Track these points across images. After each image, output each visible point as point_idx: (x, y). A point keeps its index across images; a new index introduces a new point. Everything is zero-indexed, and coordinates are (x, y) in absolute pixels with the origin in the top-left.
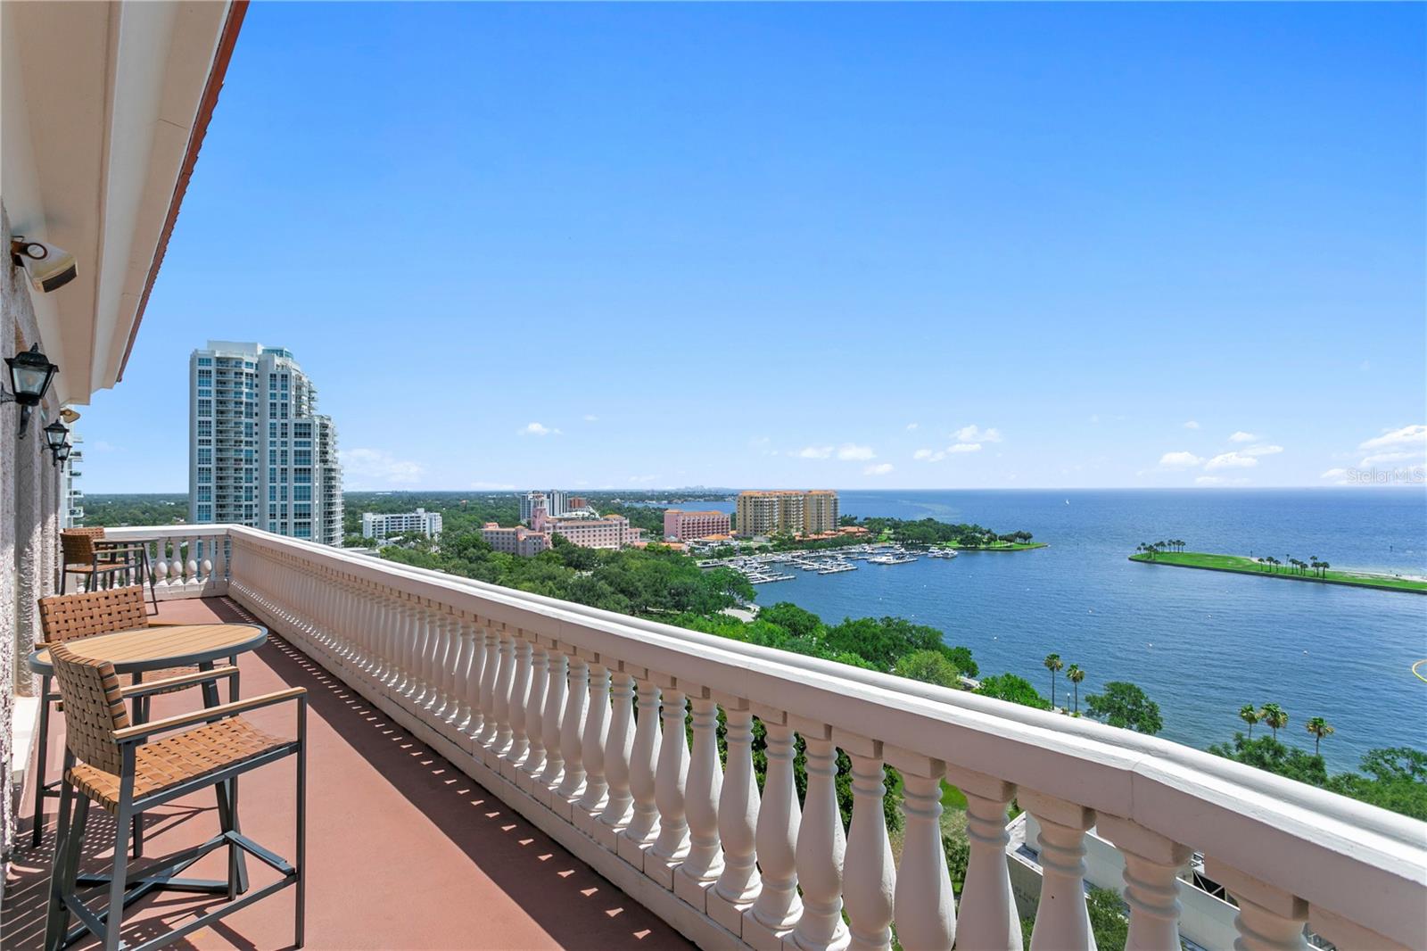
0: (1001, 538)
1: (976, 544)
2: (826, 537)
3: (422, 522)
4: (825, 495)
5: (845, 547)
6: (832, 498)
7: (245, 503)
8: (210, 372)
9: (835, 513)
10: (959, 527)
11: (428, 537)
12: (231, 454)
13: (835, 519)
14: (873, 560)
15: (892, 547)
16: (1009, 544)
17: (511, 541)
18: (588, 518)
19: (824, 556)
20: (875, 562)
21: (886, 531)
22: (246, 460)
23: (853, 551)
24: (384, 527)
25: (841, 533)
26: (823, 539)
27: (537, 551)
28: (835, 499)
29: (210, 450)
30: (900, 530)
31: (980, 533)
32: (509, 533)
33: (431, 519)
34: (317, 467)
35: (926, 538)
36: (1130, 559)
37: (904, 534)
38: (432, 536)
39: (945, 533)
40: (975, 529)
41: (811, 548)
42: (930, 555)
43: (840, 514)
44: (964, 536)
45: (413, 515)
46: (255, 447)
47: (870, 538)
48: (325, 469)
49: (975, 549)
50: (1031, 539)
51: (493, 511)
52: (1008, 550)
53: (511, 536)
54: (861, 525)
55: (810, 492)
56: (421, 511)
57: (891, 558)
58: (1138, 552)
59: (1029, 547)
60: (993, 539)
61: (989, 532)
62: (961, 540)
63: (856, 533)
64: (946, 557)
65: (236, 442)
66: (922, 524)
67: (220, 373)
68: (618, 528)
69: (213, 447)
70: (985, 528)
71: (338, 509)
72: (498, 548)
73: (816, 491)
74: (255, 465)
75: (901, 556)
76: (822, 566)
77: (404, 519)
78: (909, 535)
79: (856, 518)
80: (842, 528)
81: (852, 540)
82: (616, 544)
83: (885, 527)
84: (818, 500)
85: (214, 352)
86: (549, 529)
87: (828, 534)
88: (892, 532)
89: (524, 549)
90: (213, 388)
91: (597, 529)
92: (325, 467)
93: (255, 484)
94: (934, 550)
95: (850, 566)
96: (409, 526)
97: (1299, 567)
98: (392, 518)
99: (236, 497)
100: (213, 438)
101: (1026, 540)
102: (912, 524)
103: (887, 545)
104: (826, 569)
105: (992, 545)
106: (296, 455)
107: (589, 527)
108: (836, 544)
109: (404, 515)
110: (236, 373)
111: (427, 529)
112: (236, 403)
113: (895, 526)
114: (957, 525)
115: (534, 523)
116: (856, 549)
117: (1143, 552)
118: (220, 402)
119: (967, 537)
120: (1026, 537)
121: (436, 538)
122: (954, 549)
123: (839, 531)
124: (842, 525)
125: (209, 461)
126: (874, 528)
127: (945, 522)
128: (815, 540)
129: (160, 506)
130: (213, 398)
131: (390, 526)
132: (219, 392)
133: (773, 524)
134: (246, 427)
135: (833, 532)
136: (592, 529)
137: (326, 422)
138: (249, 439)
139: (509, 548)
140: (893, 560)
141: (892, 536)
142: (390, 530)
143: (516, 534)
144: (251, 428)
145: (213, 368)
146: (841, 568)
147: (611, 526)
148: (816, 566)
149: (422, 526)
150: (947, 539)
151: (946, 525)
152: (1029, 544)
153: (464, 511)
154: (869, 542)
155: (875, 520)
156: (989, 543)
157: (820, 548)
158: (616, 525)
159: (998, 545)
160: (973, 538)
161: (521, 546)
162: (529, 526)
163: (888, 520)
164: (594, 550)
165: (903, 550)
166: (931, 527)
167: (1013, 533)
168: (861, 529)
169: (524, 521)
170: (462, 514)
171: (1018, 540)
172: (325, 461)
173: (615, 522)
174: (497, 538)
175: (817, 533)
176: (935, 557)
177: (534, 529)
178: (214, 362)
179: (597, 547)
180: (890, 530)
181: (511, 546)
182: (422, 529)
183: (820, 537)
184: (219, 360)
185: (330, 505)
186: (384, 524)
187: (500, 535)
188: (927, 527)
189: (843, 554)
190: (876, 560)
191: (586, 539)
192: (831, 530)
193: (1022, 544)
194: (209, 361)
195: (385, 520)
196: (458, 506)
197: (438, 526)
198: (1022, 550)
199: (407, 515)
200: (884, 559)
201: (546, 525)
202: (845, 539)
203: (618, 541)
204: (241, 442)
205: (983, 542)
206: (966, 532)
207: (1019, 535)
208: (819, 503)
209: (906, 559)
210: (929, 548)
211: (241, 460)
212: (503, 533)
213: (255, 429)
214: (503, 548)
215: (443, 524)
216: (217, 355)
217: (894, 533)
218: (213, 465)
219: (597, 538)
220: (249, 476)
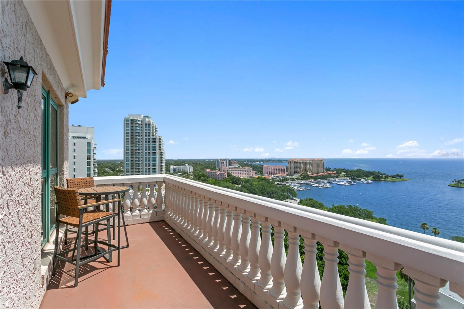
0: (390, 177)
1: (380, 178)
2: (320, 175)
3: (187, 168)
4: (320, 160)
5: (328, 179)
6: (322, 161)
7: (138, 162)
8: (129, 123)
9: (323, 167)
10: (372, 172)
11: (189, 173)
12: (135, 148)
13: (323, 169)
14: (339, 183)
15: (346, 179)
16: (394, 179)
17: (214, 175)
18: (237, 168)
19: (320, 182)
20: (339, 184)
21: (343, 173)
22: (139, 150)
23: (331, 180)
24: (176, 170)
25: (326, 174)
26: (319, 176)
27: (222, 178)
28: (323, 162)
29: (129, 147)
30: (348, 173)
31: (381, 174)
32: (213, 172)
33: (190, 168)
34: (158, 151)
35: (359, 176)
36: (448, 186)
37: (350, 174)
38: (190, 173)
39: (367, 175)
40: (379, 173)
41: (315, 179)
42: (361, 182)
43: (325, 167)
44: (375, 176)
45: (184, 166)
46: (141, 146)
47: (337, 176)
48: (160, 152)
49: (379, 180)
50: (403, 177)
51: (208, 165)
52: (393, 181)
53: (214, 173)
54: (333, 171)
55: (314, 159)
56: (187, 165)
57: (346, 183)
58: (453, 183)
59: (402, 180)
60: (387, 177)
61: (384, 174)
62: (374, 177)
63: (331, 174)
64: (368, 183)
65: (136, 144)
66: (357, 171)
67: (132, 124)
68: (248, 171)
69: (130, 146)
70: (383, 173)
71: (164, 164)
72: (210, 177)
73: (316, 159)
74: (141, 151)
75: (350, 182)
76: (320, 185)
77: (182, 168)
78: (352, 175)
79: (331, 168)
80: (326, 172)
81: (330, 176)
82: (247, 176)
83: (342, 172)
84: (317, 162)
85: (130, 118)
86: (226, 171)
87: (321, 174)
88: (345, 173)
89: (218, 177)
90: (130, 128)
91: (241, 171)
92: (160, 151)
93: (141, 156)
94: (363, 180)
95: (330, 186)
96: (183, 170)
98: (178, 167)
99: (136, 161)
100: (130, 143)
101: (401, 177)
102: (353, 171)
103: (343, 178)
104: (322, 186)
105: (387, 179)
106: (152, 148)
108: (324, 178)
109: (182, 166)
110: (136, 124)
111: (189, 171)
112: (136, 132)
113: (346, 171)
114: (371, 171)
115: (221, 169)
116: (331, 179)
117: (455, 183)
118: (132, 132)
119: (376, 176)
120: (401, 176)
121: (191, 173)
122: (371, 180)
123: (325, 173)
124: (326, 171)
125: (129, 150)
126: (338, 172)
127: (366, 171)
128: (316, 176)
129: (116, 163)
130: (130, 131)
131: (178, 170)
132: (132, 129)
133: (301, 170)
134: (139, 140)
135: (323, 173)
136: (240, 171)
137: (160, 138)
138: (139, 143)
139: (213, 177)
140: (347, 184)
141: (346, 175)
142: (178, 171)
143: (215, 172)
144: (140, 140)
145: (130, 122)
146: (327, 186)
147: (246, 170)
148: (318, 185)
149: (187, 170)
150: (368, 177)
151: (367, 171)
152: (402, 179)
153: (199, 165)
154: (337, 177)
155: (338, 169)
156: (385, 178)
157: (318, 179)
158: (247, 170)
159: (389, 179)
160: (379, 176)
161: (217, 176)
162: (220, 170)
163: (343, 169)
164: (241, 178)
165: (350, 180)
166: (361, 172)
167: (395, 175)
168: (333, 173)
169: (218, 169)
170: (198, 166)
171: (397, 177)
172: (160, 150)
173: (247, 169)
174: (210, 174)
175: (317, 173)
176: (363, 183)
177: (221, 171)
178: (130, 121)
179: (241, 177)
180: (344, 173)
181: (214, 176)
182: (187, 171)
183: (318, 175)
184: (132, 120)
185: (162, 163)
186: (176, 169)
187: (211, 173)
188: (359, 172)
189: (327, 181)
190: (340, 183)
191: (238, 174)
192: (322, 173)
193: (399, 179)
194: (129, 120)
195: (176, 168)
196: (197, 163)
197: (192, 170)
198: (399, 181)
199: (183, 166)
200: (343, 183)
201: (225, 170)
202: (328, 176)
203: (248, 175)
204: (137, 144)
205: (383, 178)
206: (375, 174)
207: (398, 175)
208: (317, 163)
209: (352, 183)
210: (361, 180)
211: (137, 149)
212: (212, 172)
213: (141, 140)
214: (212, 177)
215: (193, 169)
216: (131, 119)
217: (346, 174)
218: (130, 151)
219: (241, 174)
220: (139, 154)
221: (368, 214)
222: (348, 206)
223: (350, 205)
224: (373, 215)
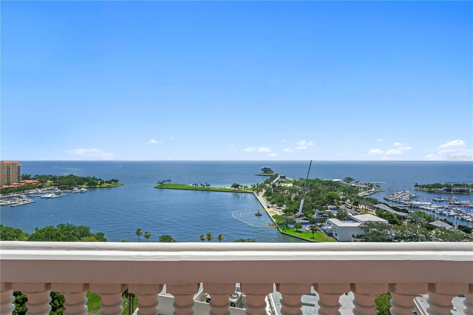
0: (106, 182)
1: (95, 185)
2: (14, 186)
4: (12, 164)
5: (26, 191)
6: (16, 165)
9: (19, 173)
10: (86, 178)
13: (19, 177)
14: (43, 196)
15: (53, 189)
16: (109, 184)
19: (13, 197)
20: (44, 198)
21: (49, 181)
23: (31, 193)
25: (23, 184)
26: (11, 188)
28: (19, 166)
30: (57, 181)
31: (96, 180)
35: (71, 184)
36: (154, 187)
37: (60, 182)
39: (80, 181)
40: (94, 178)
41: (5, 193)
42: (74, 192)
43: (21, 174)
44: (89, 182)
47: (40, 186)
49: (95, 187)
50: (118, 182)
52: (109, 187)
54: (34, 179)
57: (54, 195)
58: (157, 185)
59: (117, 185)
60: (102, 183)
61: (100, 180)
62: (88, 184)
63: (32, 183)
64: (81, 192)
66: (68, 177)
70: (98, 178)
73: (7, 161)
75: (59, 194)
76: (13, 202)
78: (62, 183)
79: (30, 176)
80: (23, 181)
81: (30, 187)
83: (48, 179)
84: (7, 166)
87: (14, 185)
88: (52, 181)
94: (76, 189)
95: (30, 201)
97: (203, 186)
101: (116, 182)
102: (62, 177)
103: (50, 188)
104: (17, 204)
105: (102, 185)
108: (20, 190)
113: (54, 179)
114: (85, 177)
116: (32, 192)
117: (159, 184)
119: (91, 182)
120: (116, 181)
122: (85, 188)
123: (21, 183)
124: (23, 180)
126: (42, 181)
127: (79, 176)
128: (6, 188)
135: (18, 183)
140: (54, 196)
141: (53, 184)
146: (25, 202)
148: (9, 202)
150: (81, 184)
151: (80, 178)
152: (117, 184)
154: (40, 187)
155: (42, 176)
156: (101, 184)
157: (10, 192)
159: (104, 185)
160: (94, 182)
163: (49, 176)
165: (59, 190)
166: (73, 179)
167: (111, 180)
168: (35, 181)
171: (113, 183)
175: (8, 184)
176: (76, 192)
180: (51, 181)
183: (10, 186)
188: (71, 178)
189: (25, 195)
190: (45, 196)
192: (16, 182)
193: (114, 184)
198: (115, 186)
200: (50, 196)
202: (26, 187)
205: (98, 184)
206: (90, 180)
207: (113, 180)
208: (8, 168)
209: (62, 195)
210: (73, 188)
217: (54, 182)
221: (84, 231)
222: (58, 226)
223: (62, 224)
224: (90, 232)
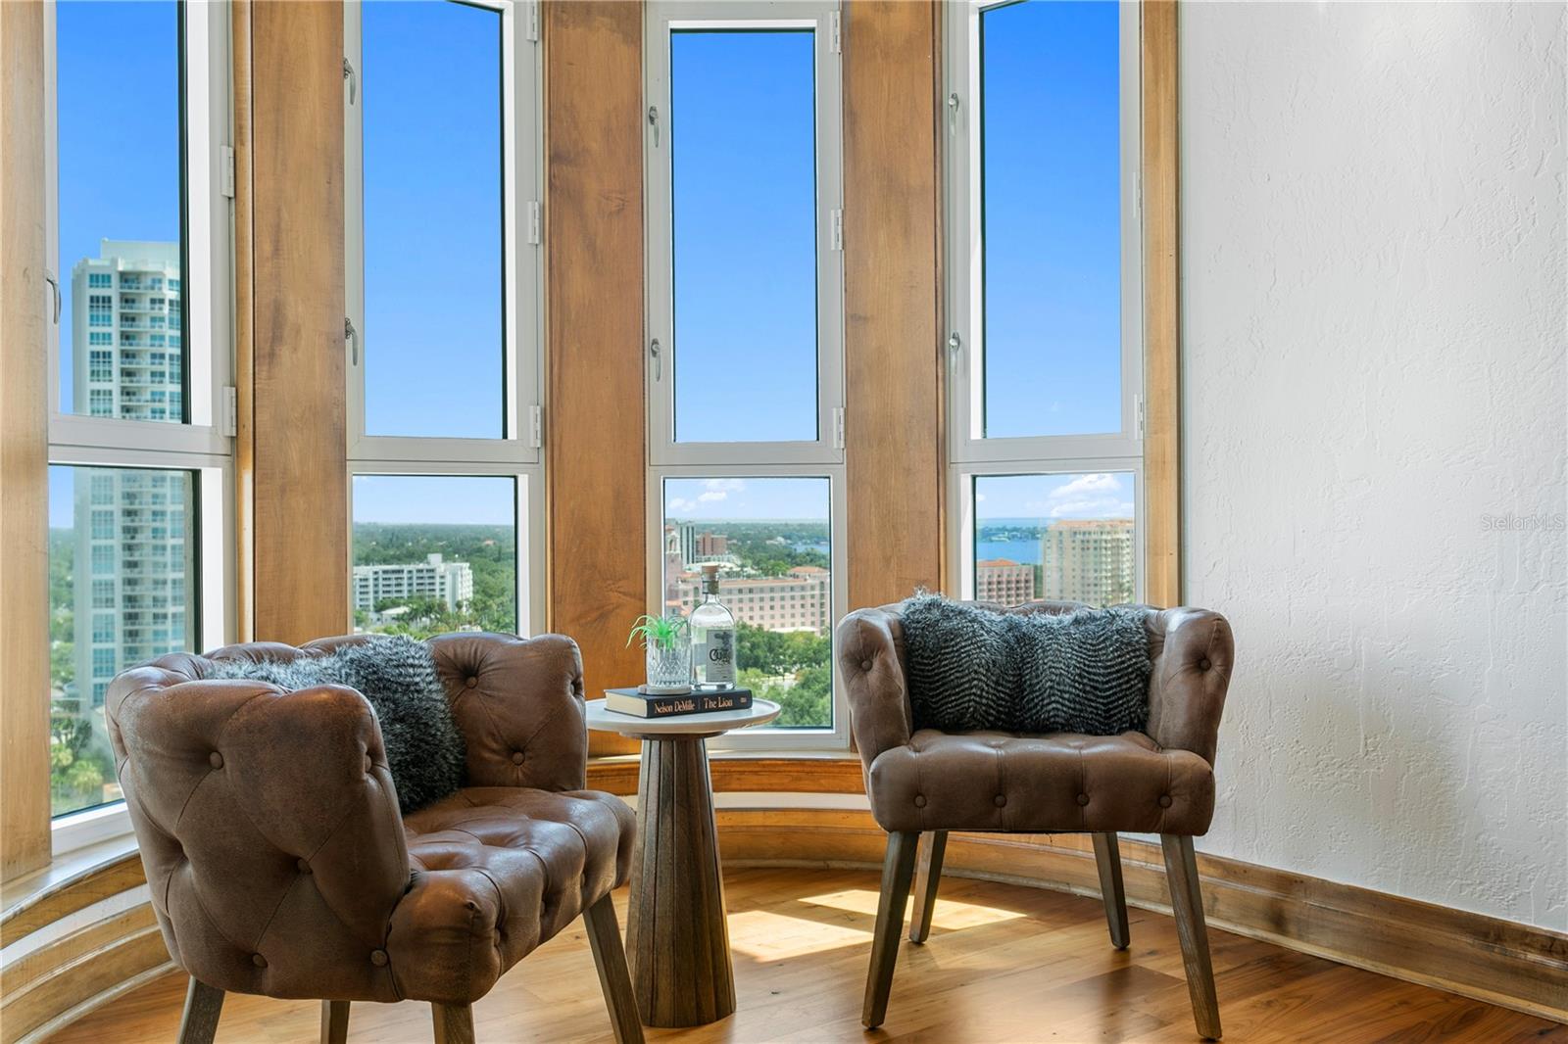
3: (438, 580)
8: (109, 299)
11: (450, 609)
24: (371, 589)
33: (454, 576)
38: (459, 606)
45: (421, 566)
56: (435, 559)
67: (127, 300)
68: (817, 592)
77: (405, 575)
82: (813, 623)
85: (114, 262)
86: (686, 594)
90: (115, 329)
91: (778, 595)
96: (415, 587)
98: (385, 572)
107: (762, 590)
109: (406, 567)
110: (153, 301)
111: (448, 593)
112: (154, 356)
118: (127, 355)
121: (463, 611)
130: (115, 347)
131: (383, 587)
132: (126, 337)
136: (767, 596)
142: (381, 596)
145: (113, 291)
147: (803, 588)
149: (437, 587)
153: (498, 561)
158: (813, 588)
170: (496, 566)
173: (810, 581)
178: (115, 281)
179: (783, 631)
182: (438, 593)
184: (125, 277)
186: (371, 582)
191: (757, 613)
194: (107, 279)
195: (371, 576)
196: (481, 550)
197: (466, 590)
199: (412, 567)
201: (682, 586)
203: (817, 619)
215: (475, 583)
216: (121, 268)
219: (777, 612)
